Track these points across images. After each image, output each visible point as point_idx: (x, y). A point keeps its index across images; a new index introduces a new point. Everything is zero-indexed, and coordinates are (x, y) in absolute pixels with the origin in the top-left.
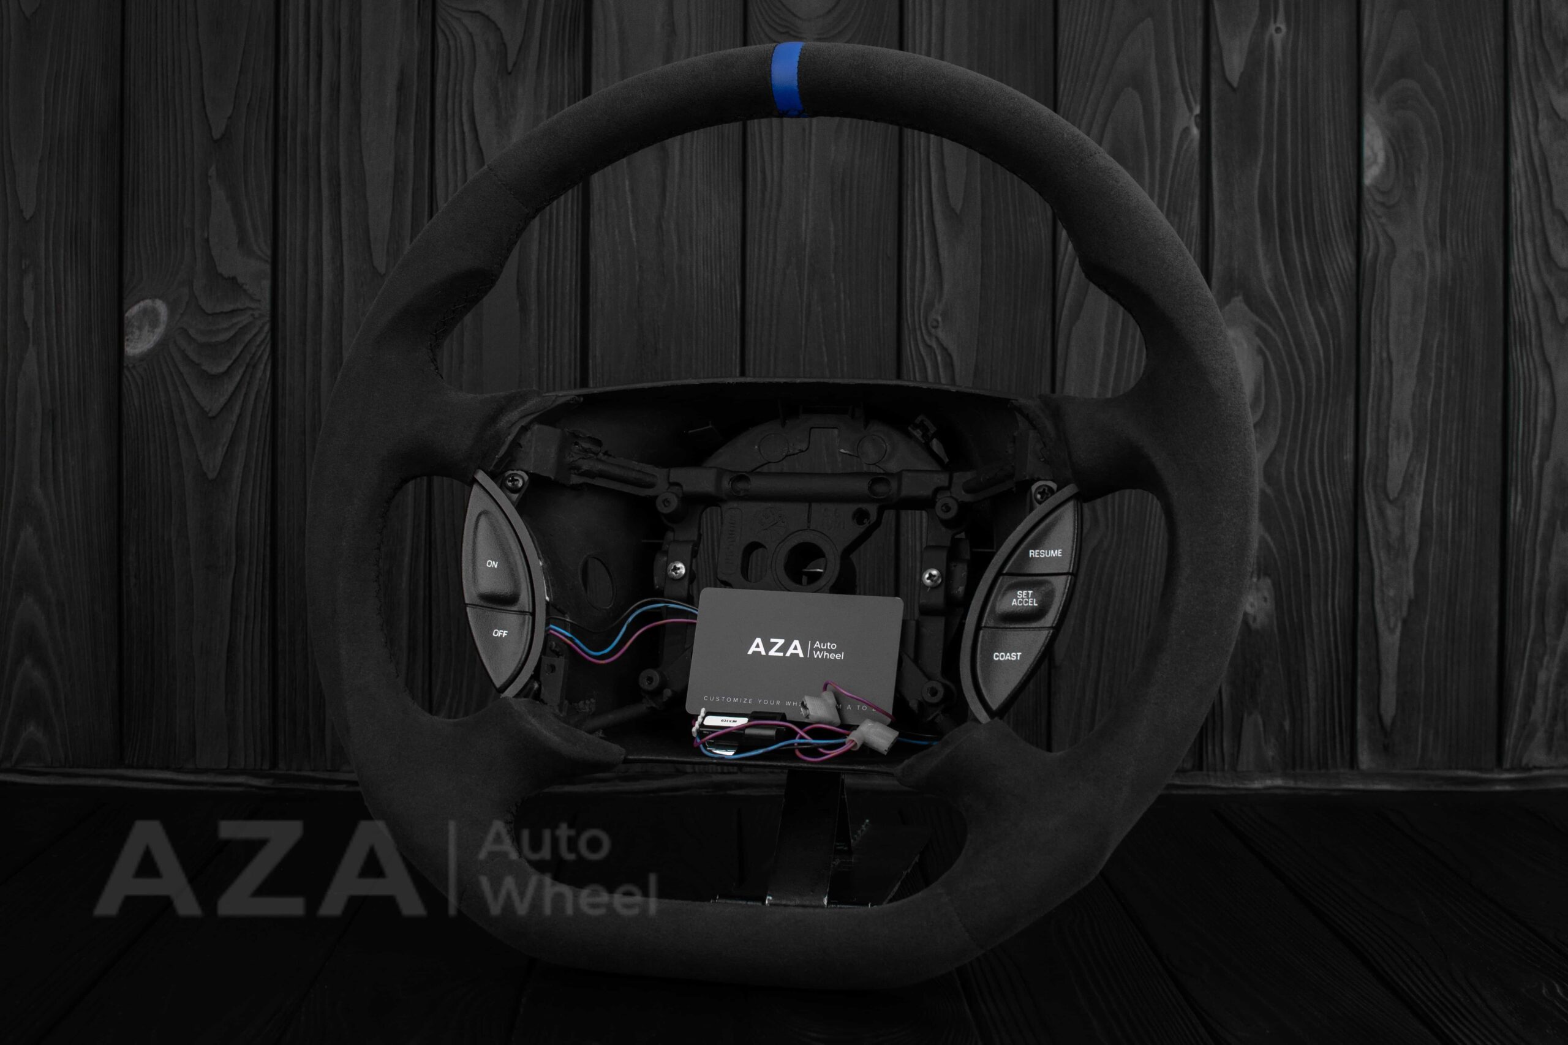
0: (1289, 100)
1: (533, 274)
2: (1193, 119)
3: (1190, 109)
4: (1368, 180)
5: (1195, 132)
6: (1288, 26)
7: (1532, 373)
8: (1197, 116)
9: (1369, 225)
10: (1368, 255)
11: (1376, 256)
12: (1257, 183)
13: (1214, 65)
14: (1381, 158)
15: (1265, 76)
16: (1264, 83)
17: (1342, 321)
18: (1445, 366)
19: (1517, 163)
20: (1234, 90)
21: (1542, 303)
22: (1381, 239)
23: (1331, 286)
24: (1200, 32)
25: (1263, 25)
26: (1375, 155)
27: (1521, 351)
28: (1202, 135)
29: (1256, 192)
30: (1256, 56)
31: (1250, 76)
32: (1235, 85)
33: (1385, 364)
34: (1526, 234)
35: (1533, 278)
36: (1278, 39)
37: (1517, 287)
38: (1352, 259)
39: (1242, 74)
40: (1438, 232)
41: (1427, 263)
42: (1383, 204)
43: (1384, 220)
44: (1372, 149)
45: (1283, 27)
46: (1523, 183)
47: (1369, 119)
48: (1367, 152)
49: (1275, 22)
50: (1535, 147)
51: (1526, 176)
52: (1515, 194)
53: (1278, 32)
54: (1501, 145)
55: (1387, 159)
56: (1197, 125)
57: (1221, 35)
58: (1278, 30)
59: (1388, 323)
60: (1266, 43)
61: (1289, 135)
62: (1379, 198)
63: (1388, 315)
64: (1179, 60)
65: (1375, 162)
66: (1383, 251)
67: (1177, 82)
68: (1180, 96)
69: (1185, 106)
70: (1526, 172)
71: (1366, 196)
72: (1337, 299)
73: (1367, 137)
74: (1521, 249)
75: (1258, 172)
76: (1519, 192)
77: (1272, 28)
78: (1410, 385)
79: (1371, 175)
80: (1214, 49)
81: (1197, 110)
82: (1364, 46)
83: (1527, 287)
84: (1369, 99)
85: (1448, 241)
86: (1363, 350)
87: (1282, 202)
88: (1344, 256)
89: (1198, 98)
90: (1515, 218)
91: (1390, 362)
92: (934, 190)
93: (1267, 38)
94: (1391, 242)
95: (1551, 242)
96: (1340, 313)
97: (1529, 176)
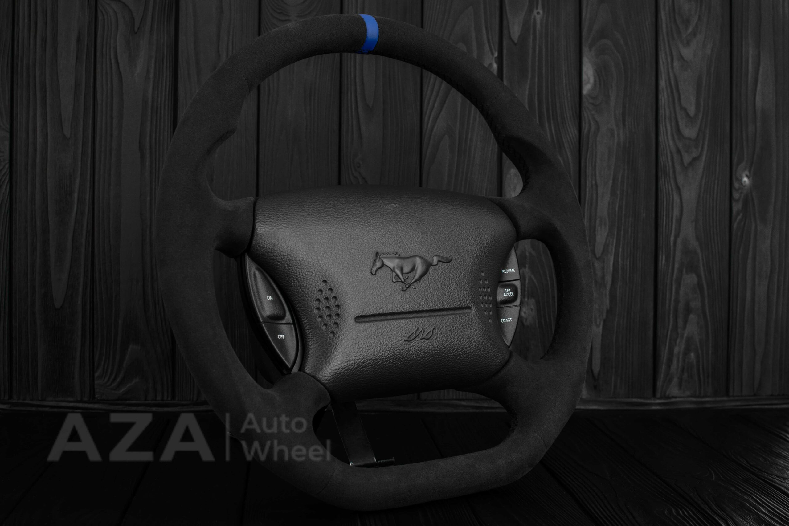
0: (544, 50)
1: (148, 139)
2: (494, 59)
3: (493, 54)
4: (585, 91)
5: (495, 66)
6: (544, 11)
7: (671, 192)
8: (496, 58)
9: (586, 115)
10: (585, 130)
11: (589, 131)
12: (527, 92)
13: (505, 32)
14: (592, 80)
15: (531, 37)
16: (531, 41)
17: (571, 165)
18: (625, 189)
19: (663, 83)
20: (515, 44)
21: (675, 155)
22: (592, 122)
23: (566, 147)
24: (497, 13)
25: (531, 11)
26: (589, 79)
27: (665, 180)
28: (498, 67)
29: (527, 97)
30: (527, 27)
31: (523, 37)
32: (516, 41)
33: (594, 187)
34: (667, 120)
35: (671, 143)
36: (538, 18)
37: (662, 147)
38: (576, 132)
39: (519, 37)
40: (621, 119)
41: (616, 135)
42: (593, 104)
43: (593, 112)
44: (587, 75)
45: (541, 12)
46: (665, 93)
47: (585, 60)
48: (584, 77)
49: (537, 8)
50: (672, 75)
51: (667, 90)
52: (662, 99)
53: (538, 14)
54: (654, 73)
55: (595, 81)
56: (496, 62)
57: (509, 15)
58: (538, 13)
59: (595, 166)
60: (532, 20)
61: (544, 68)
62: (590, 101)
63: (595, 163)
64: (486, 28)
65: (588, 82)
66: (593, 128)
67: (486, 41)
68: (487, 47)
69: (490, 53)
70: (666, 87)
71: (584, 100)
72: (569, 154)
73: (584, 69)
74: (664, 127)
75: (528, 87)
76: (664, 98)
77: (535, 12)
78: (607, 198)
79: (587, 88)
80: (505, 23)
81: (496, 55)
82: (583, 22)
83: (668, 147)
84: (585, 50)
85: (627, 123)
86: (582, 180)
87: (540, 102)
88: (573, 131)
89: (497, 48)
90: (661, 112)
91: (597, 186)
92: (358, 96)
93: (533, 17)
94: (597, 123)
95: (680, 124)
96: (570, 160)
97: (669, 90)
